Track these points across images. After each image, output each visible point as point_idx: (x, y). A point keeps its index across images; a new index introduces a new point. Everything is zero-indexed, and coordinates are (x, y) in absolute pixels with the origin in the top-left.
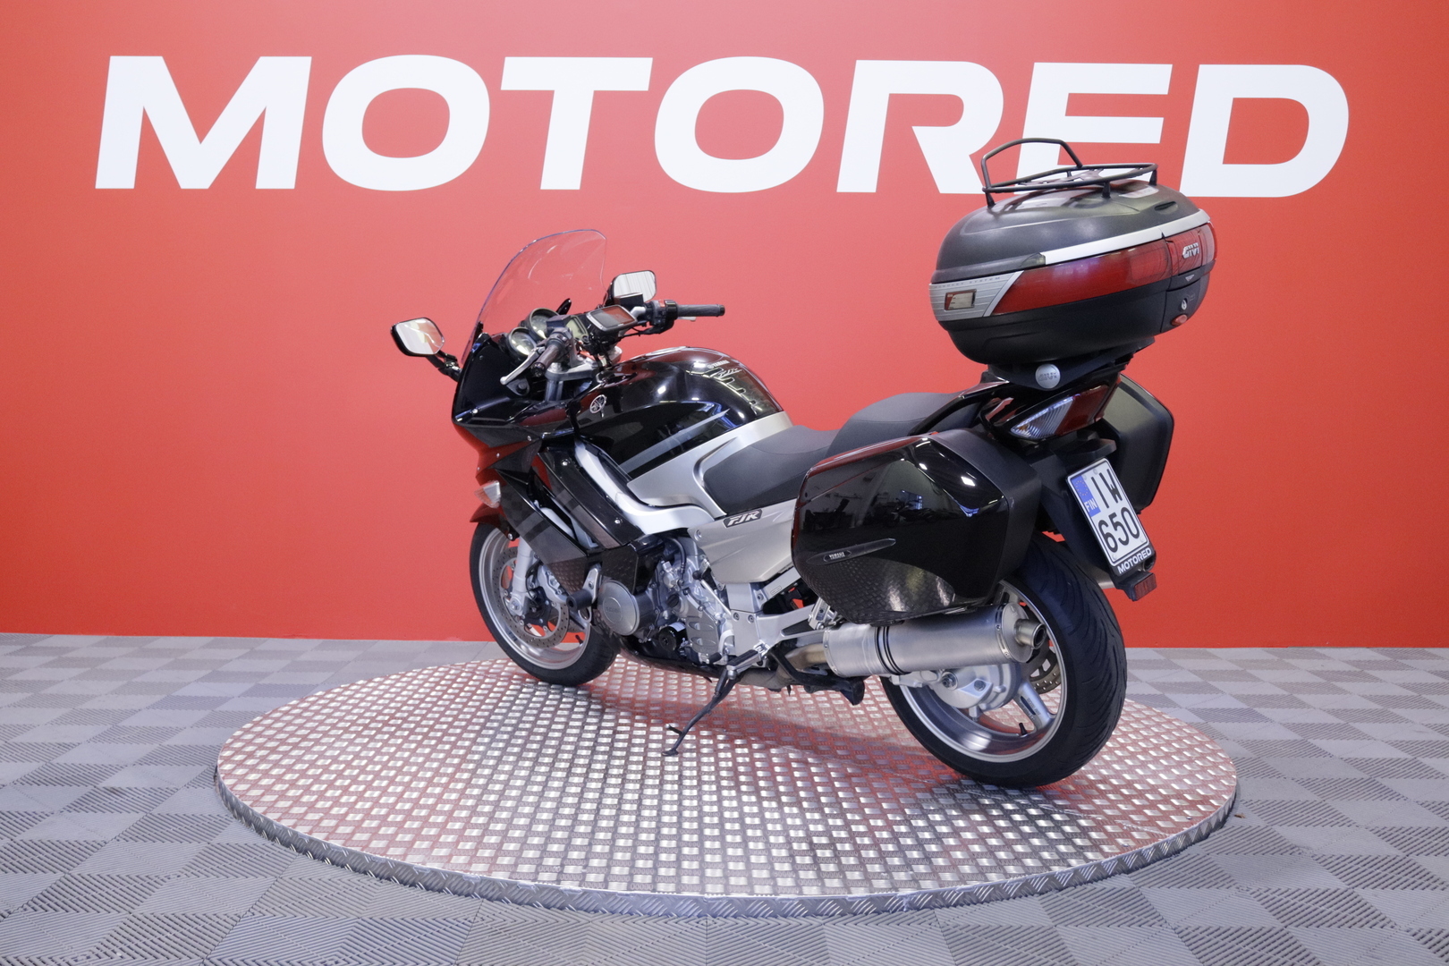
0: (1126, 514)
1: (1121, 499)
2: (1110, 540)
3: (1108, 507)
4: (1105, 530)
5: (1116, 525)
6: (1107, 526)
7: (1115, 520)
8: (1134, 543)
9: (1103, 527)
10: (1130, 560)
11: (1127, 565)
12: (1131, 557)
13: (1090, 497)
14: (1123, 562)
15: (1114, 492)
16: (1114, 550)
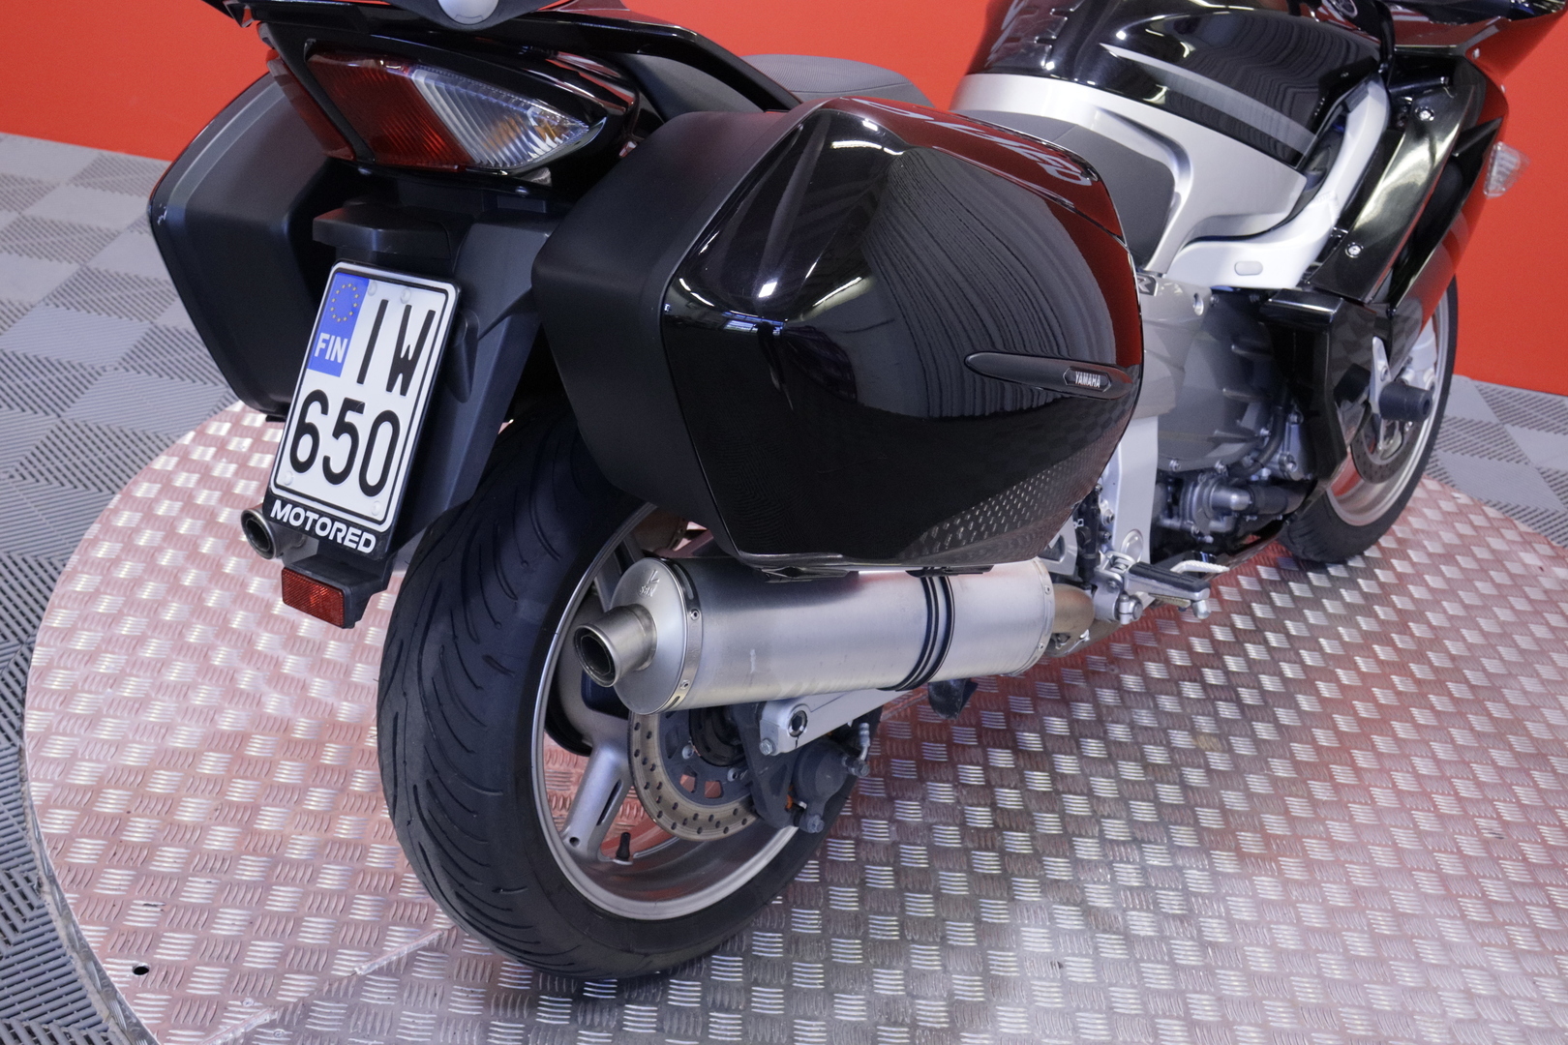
0: (386, 429)
1: (404, 392)
2: (306, 441)
3: (361, 380)
4: (314, 414)
5: (342, 428)
6: (325, 411)
7: (351, 417)
8: (347, 494)
9: (316, 406)
10: (312, 516)
11: (297, 517)
12: (322, 514)
13: (345, 331)
14: (295, 505)
15: (402, 367)
16: (301, 467)
